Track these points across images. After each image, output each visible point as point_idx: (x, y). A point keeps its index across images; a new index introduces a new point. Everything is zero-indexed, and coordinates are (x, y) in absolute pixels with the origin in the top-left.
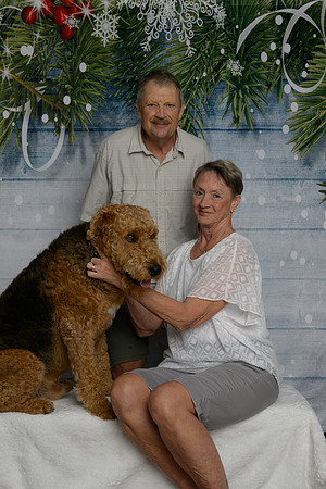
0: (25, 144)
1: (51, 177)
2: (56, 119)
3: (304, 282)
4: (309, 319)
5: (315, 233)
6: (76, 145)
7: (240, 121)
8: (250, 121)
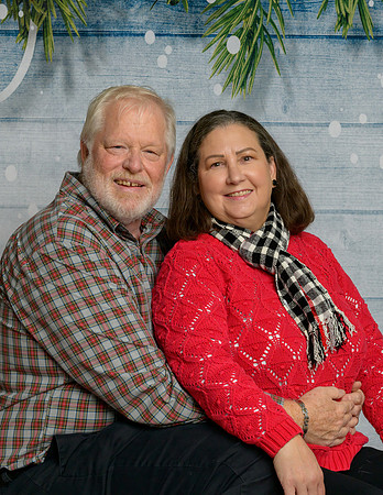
2: (21, 14)
6: (56, 60)
7: (350, 21)
8: (368, 22)
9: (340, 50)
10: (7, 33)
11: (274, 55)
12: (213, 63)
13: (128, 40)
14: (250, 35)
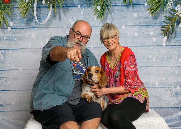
0: (35, 13)
1: (47, 26)
2: (48, 2)
3: (155, 68)
4: (157, 83)
5: (159, 47)
6: (57, 13)
7: (126, 1)
8: (131, 1)
9: (124, 8)
10: (45, 7)
11: (108, 10)
12: (94, 12)
13: (74, 8)
14: (103, 5)
